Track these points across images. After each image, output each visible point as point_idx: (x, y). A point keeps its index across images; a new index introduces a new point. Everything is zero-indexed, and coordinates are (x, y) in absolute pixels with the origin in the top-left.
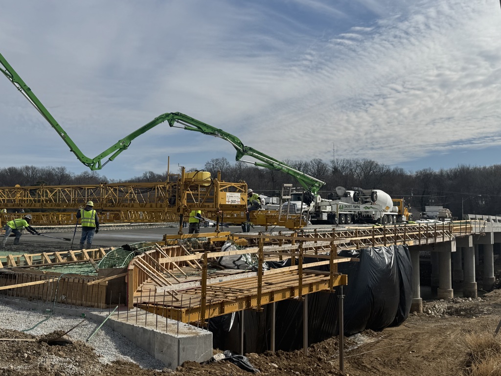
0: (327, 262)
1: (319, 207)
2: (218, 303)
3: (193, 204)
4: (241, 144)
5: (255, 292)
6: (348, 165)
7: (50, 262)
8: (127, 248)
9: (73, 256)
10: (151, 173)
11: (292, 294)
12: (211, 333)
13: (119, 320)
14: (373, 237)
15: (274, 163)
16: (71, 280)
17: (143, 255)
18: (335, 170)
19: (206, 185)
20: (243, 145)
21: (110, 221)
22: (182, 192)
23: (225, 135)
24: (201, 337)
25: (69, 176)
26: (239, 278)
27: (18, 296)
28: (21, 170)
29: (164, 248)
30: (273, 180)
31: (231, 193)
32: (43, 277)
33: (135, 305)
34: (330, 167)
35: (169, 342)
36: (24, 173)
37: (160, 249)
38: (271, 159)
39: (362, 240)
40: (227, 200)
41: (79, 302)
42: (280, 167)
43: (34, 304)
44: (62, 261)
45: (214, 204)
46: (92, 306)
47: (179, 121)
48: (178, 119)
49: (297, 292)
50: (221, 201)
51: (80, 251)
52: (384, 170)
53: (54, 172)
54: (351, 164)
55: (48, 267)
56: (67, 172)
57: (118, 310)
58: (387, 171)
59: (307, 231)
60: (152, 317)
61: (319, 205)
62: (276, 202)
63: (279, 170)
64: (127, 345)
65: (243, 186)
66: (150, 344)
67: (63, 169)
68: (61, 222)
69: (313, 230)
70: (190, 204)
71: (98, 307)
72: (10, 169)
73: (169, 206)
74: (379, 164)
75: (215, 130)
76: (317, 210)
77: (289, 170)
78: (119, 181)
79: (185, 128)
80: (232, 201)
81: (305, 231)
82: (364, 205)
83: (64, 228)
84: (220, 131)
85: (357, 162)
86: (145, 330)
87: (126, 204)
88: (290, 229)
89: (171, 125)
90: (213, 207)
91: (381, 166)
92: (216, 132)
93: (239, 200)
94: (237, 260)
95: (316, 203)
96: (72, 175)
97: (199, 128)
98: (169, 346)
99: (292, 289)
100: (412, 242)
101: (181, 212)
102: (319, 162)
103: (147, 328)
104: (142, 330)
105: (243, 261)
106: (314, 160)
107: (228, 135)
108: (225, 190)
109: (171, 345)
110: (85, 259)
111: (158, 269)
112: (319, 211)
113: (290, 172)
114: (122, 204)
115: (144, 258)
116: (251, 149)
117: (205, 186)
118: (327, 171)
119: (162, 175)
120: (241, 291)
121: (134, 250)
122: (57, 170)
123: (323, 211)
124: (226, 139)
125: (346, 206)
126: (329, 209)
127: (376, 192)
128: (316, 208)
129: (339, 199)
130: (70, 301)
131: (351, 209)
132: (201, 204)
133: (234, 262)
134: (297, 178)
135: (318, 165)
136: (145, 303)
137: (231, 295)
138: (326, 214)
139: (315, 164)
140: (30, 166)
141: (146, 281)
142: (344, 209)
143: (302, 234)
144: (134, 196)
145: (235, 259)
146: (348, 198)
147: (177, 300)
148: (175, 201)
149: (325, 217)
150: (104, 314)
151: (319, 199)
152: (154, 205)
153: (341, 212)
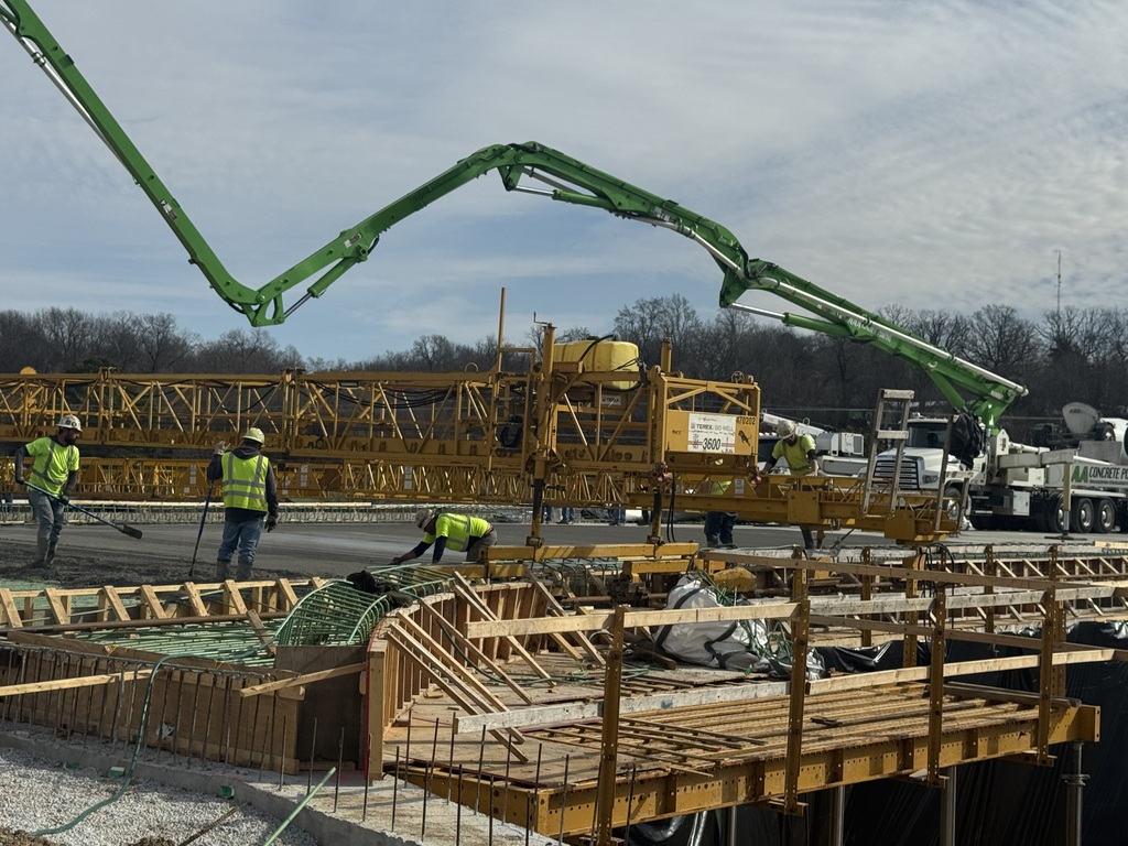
0: (1031, 661)
1: (1003, 472)
2: (657, 779)
3: (579, 448)
4: (737, 251)
5: (778, 747)
6: (1108, 330)
7: (124, 617)
8: (364, 583)
9: (197, 601)
10: (441, 342)
11: (907, 762)
13: (339, 815)
15: (848, 317)
16: (190, 679)
17: (415, 608)
18: (1063, 344)
19: (624, 385)
20: (745, 256)
21: (309, 493)
22: (543, 406)
23: (685, 221)
25: (185, 344)
27: (26, 721)
28: (37, 322)
29: (480, 588)
30: (843, 373)
31: (702, 415)
32: (103, 665)
33: (389, 768)
34: (1043, 336)
36: (46, 332)
37: (467, 590)
38: (841, 303)
40: (691, 439)
41: (213, 749)
42: (871, 331)
43: (74, 747)
44: (162, 615)
45: (648, 449)
46: (254, 765)
47: (536, 170)
48: (534, 166)
49: (921, 756)
50: (670, 442)
51: (217, 586)
53: (136, 331)
54: (1117, 326)
55: (120, 632)
56: (177, 331)
57: (335, 781)
59: (961, 550)
60: (442, 811)
61: (1003, 465)
62: (851, 450)
63: (866, 340)
65: (746, 392)
67: (165, 322)
68: (158, 492)
69: (981, 550)
70: (568, 447)
71: (272, 768)
73: (500, 453)
75: (653, 205)
76: (995, 480)
77: (901, 341)
78: (336, 364)
79: (556, 196)
80: (708, 442)
81: (951, 549)
83: (168, 510)
84: (669, 207)
87: (363, 441)
88: (899, 542)
89: (509, 185)
90: (644, 461)
92: (658, 210)
93: (732, 440)
94: (720, 639)
95: (992, 457)
96: (192, 342)
97: (601, 195)
99: (904, 746)
101: (539, 473)
102: (1007, 318)
105: (740, 643)
106: (988, 310)
107: (696, 221)
108: (686, 405)
110: (233, 612)
111: (459, 656)
112: (1001, 486)
113: (905, 350)
114: (349, 440)
115: (416, 616)
116: (771, 269)
117: (618, 391)
118: (1033, 349)
119: (475, 348)
120: (732, 741)
121: (387, 590)
122: (146, 325)
123: (1016, 483)
124: (688, 235)
125: (1098, 471)
126: (1036, 478)
128: (990, 475)
129: (1075, 445)
130: (184, 743)
131: (1114, 480)
132: (604, 449)
133: (709, 645)
134: (929, 368)
135: (1000, 328)
136: (418, 763)
137: (700, 753)
138: (1026, 496)
139: (989, 323)
140: (64, 308)
141: (422, 691)
142: (1091, 481)
143: (943, 560)
144: (387, 414)
145: (714, 635)
146: (1106, 443)
147: (523, 761)
148: (518, 437)
149: (1021, 506)
150: (292, 791)
151: (1002, 442)
152: (451, 446)
153: (1078, 492)
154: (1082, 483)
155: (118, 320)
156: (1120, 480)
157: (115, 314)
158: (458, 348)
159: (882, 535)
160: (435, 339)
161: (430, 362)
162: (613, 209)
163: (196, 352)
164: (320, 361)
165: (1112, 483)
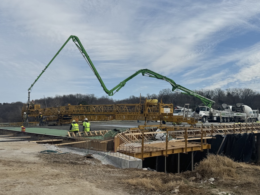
0: (200, 138)
1: (212, 114)
2: (149, 152)
3: (150, 113)
4: (174, 83)
5: (165, 149)
6: (236, 91)
7: (87, 135)
8: (115, 130)
9: (96, 133)
10: (133, 96)
11: (183, 151)
12: (142, 160)
13: (111, 155)
14: (234, 128)
15: (190, 92)
16: (95, 141)
17: (122, 133)
18: (229, 94)
19: (156, 105)
20: (176, 84)
21: (111, 120)
22: (146, 108)
23: (167, 79)
24: (138, 161)
25: (96, 98)
26: (158, 143)
27: (76, 147)
28: (75, 96)
29: (131, 131)
30: (194, 99)
31: (166, 108)
32: (85, 140)
33: (118, 151)
34: (226, 93)
35: (127, 162)
36: (76, 97)
37: (129, 131)
38: (189, 90)
39: (228, 130)
40: (164, 111)
41: (98, 149)
42: (193, 94)
43: (82, 149)
44: (92, 135)
45: (159, 113)
46: (102, 151)
47: (147, 73)
48: (146, 72)
49: (184, 150)
50: (161, 112)
51: (98, 131)
52: (256, 94)
53: (89, 96)
54: (237, 91)
55: (86, 136)
56: (95, 96)
57: (110, 152)
58: (258, 94)
59: (198, 125)
60: (121, 155)
61: (212, 113)
62: (190, 111)
63: (192, 95)
64: (113, 163)
65: (171, 105)
66: (120, 163)
67: (93, 95)
68: (92, 120)
69: (201, 125)
70: (149, 113)
71: (104, 151)
72: (70, 95)
73: (141, 114)
74: (253, 90)
75: (163, 77)
76: (211, 115)
77: (197, 95)
78: (118, 100)
79: (150, 76)
80: (166, 112)
81: (196, 125)
82: (236, 113)
83: (93, 122)
84: (165, 77)
85: (241, 90)
86: (119, 158)
88: (190, 124)
89: (143, 75)
90: (158, 114)
91: (254, 92)
92: (163, 78)
93: (170, 111)
94: (162, 137)
95: (210, 112)
96: (97, 98)
97: (155, 76)
98: (127, 164)
99: (183, 149)
100: (257, 131)
101: (146, 116)
102: (220, 90)
103: (120, 158)
104: (118, 158)
105: (165, 137)
106: (217, 89)
107: (169, 79)
108: (164, 107)
109: (127, 163)
110: (100, 134)
111: (128, 140)
112: (212, 116)
113: (198, 97)
114: (122, 113)
115: (122, 134)
116: (179, 86)
117: (155, 106)
118: (224, 94)
119: (139, 97)
120: (160, 148)
121: (118, 131)
122: (90, 95)
123: (214, 116)
124: (168, 81)
125: (227, 114)
126: (217, 115)
127: (244, 106)
128: (210, 114)
129: (224, 110)
130: (94, 149)
131: (229, 115)
132: (153, 113)
133: (161, 138)
134: (201, 99)
135: (219, 92)
136: (121, 151)
137: (156, 149)
138: (216, 117)
139: (217, 91)
140: (79, 93)
141: (123, 143)
143: (195, 126)
144: (127, 109)
145: (161, 136)
146: (229, 109)
147: (133, 150)
148: (143, 112)
149: (215, 119)
150: (106, 153)
151: (212, 110)
152: (135, 113)
153: (224, 117)
154: (224, 115)
155: (86, 95)
157: (86, 94)
158: (136, 97)
159: (187, 123)
160: (132, 96)
161: (132, 100)
162: (157, 78)
163: (98, 99)
164: (116, 100)
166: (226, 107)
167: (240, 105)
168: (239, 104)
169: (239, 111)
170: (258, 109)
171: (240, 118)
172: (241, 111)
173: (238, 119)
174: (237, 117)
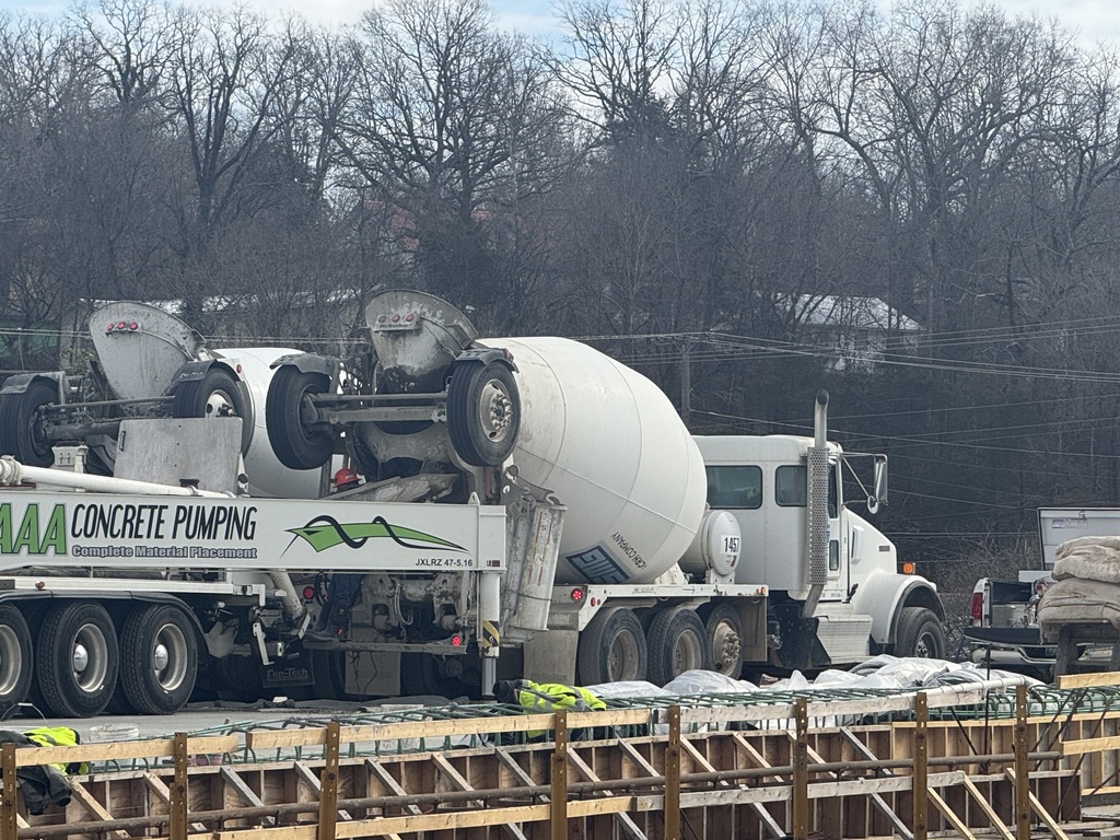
131: (152, 543)
135: (443, 63)
139: (408, 42)
142: (79, 551)
153: (55, 585)
154: (50, 559)
156: (167, 543)
165: (146, 552)
166: (165, 383)
167: (433, 332)
168: (406, 310)
169: (404, 468)
170: (820, 418)
171: (427, 602)
172: (447, 467)
173: (392, 633)
174: (384, 591)
